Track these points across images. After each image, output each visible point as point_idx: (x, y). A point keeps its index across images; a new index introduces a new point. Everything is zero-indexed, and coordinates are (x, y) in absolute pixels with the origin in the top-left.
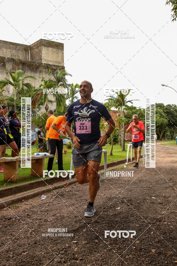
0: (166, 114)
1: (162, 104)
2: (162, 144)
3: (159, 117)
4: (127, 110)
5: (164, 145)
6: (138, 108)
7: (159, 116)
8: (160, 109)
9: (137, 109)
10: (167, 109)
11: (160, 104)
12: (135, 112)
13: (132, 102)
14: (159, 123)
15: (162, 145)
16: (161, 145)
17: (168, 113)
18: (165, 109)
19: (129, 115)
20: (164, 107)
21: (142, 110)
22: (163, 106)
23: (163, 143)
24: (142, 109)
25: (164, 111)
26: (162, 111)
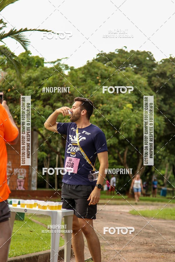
0: (160, 93)
1: (147, 54)
2: (134, 214)
3: (130, 106)
4: (4, 69)
5: (144, 216)
6: (52, 66)
7: (131, 102)
8: (136, 73)
9: (46, 69)
10: (163, 75)
11: (138, 53)
12: (36, 79)
13: (25, 35)
14: (128, 130)
15: (137, 218)
16: (132, 218)
17: (167, 93)
18: (155, 75)
19: (12, 91)
20: (154, 65)
21: (66, 72)
22: (150, 63)
23: (139, 209)
24: (67, 67)
25: (150, 83)
26: (144, 81)
